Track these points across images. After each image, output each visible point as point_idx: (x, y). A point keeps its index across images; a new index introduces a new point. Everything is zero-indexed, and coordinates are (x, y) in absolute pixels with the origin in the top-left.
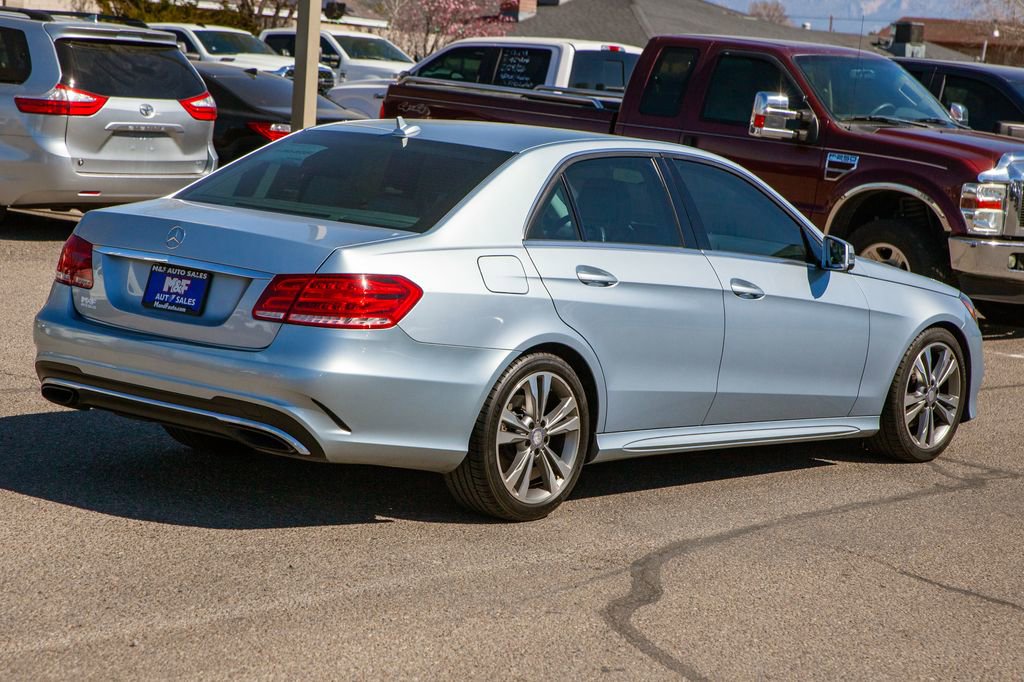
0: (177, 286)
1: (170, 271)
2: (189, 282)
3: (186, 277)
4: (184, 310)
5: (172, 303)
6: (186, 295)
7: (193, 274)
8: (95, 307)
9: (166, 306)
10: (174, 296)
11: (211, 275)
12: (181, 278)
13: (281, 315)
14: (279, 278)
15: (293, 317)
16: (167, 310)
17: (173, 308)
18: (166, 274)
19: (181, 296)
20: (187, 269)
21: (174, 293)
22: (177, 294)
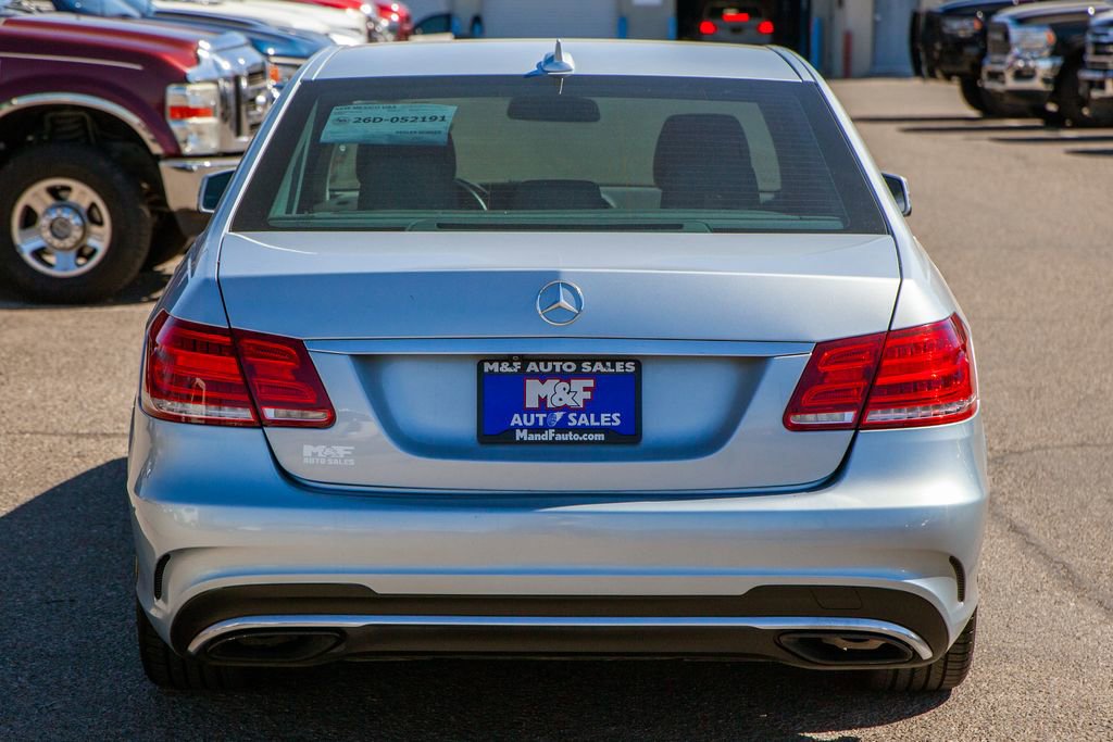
0: (562, 394)
1: (532, 367)
2: (590, 383)
3: (579, 375)
4: (601, 437)
5: (562, 427)
6: (590, 407)
7: (599, 367)
8: (352, 462)
9: (549, 435)
10: (559, 415)
11: (638, 362)
12: (565, 377)
13: (849, 416)
14: (821, 348)
15: (876, 416)
16: (554, 442)
17: (570, 436)
18: (523, 376)
19: (579, 411)
20: (579, 360)
21: (558, 409)
22: (566, 409)
